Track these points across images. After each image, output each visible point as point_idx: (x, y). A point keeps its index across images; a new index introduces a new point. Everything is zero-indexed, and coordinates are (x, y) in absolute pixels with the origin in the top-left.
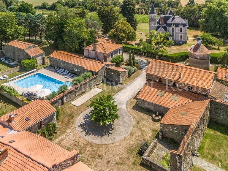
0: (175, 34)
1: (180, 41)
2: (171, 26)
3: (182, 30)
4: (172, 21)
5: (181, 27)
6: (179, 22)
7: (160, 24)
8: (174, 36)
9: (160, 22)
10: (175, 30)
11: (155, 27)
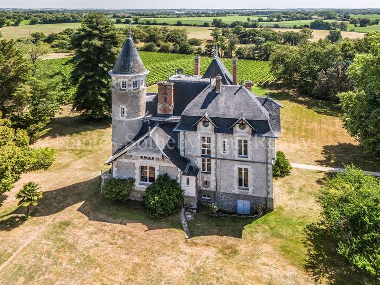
0: (213, 162)
1: (238, 197)
2: (195, 129)
3: (249, 149)
4: (204, 106)
5: (241, 134)
6: (232, 113)
7: (159, 112)
8: (209, 169)
9: (159, 106)
10: (212, 144)
11: (130, 125)
